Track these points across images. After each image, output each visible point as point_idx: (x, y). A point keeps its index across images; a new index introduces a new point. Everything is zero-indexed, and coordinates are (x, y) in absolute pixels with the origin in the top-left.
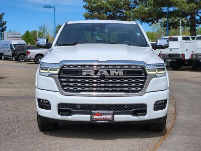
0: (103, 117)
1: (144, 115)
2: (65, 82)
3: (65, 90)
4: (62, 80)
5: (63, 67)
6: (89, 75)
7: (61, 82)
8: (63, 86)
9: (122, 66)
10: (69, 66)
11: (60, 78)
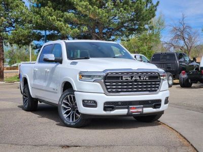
0: (136, 110)
1: (159, 108)
2: (109, 85)
3: (109, 92)
4: (107, 84)
5: (108, 74)
6: (127, 80)
7: (106, 85)
8: (107, 89)
9: (147, 73)
10: (112, 73)
11: (105, 82)
